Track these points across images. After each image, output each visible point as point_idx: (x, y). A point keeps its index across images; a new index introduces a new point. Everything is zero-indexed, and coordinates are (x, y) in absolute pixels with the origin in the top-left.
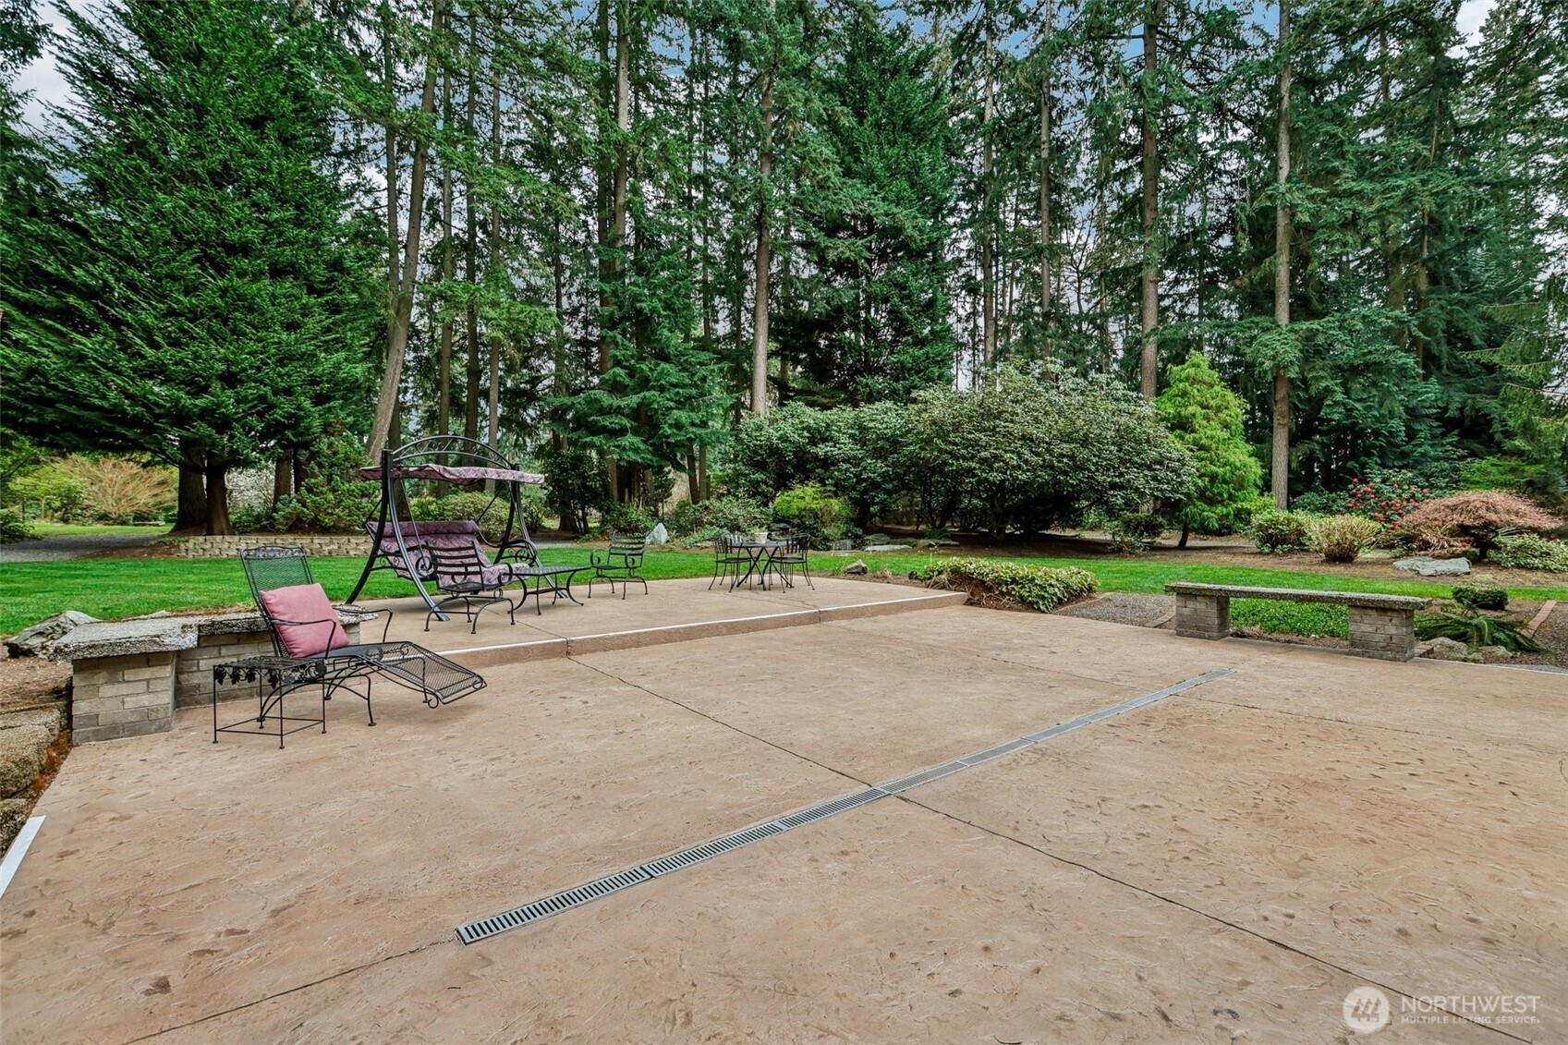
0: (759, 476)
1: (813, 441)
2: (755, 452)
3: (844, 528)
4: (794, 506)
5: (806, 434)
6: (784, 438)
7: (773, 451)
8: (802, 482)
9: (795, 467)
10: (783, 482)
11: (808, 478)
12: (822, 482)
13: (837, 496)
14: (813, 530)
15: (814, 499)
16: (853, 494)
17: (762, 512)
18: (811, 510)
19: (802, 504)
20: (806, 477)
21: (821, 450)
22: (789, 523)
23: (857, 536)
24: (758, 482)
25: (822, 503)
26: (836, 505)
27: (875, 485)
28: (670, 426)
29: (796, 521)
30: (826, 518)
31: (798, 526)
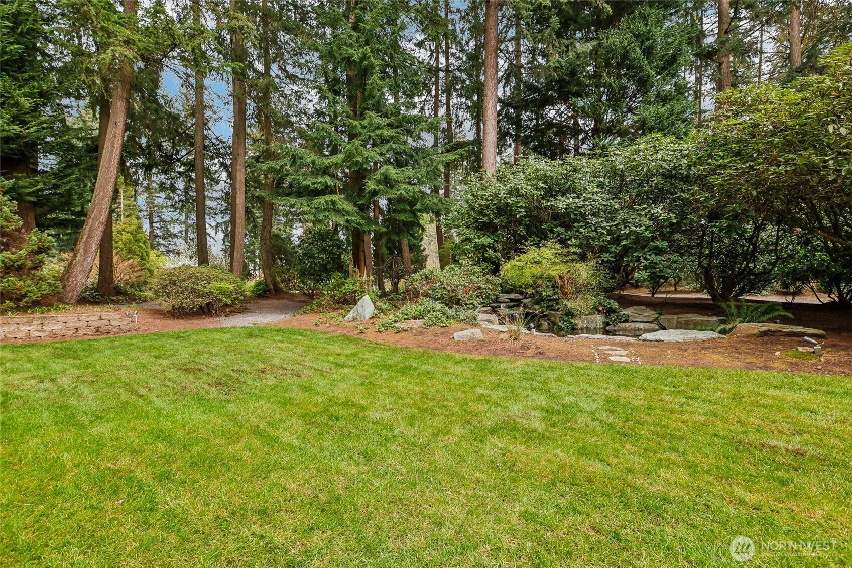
0: (486, 240)
1: (550, 193)
2: (481, 213)
3: (592, 301)
4: (527, 272)
5: (541, 184)
6: (514, 192)
7: (503, 210)
8: (537, 245)
9: (527, 228)
10: (514, 248)
11: (546, 237)
12: (563, 242)
13: (583, 258)
14: (551, 304)
15: (555, 264)
16: (606, 256)
17: (488, 281)
18: (550, 279)
19: (537, 270)
20: (541, 236)
21: (561, 203)
22: (521, 293)
23: (611, 311)
24: (484, 247)
25: (562, 269)
26: (584, 271)
27: (640, 242)
28: (379, 182)
29: (530, 291)
30: (569, 289)
31: (532, 296)
